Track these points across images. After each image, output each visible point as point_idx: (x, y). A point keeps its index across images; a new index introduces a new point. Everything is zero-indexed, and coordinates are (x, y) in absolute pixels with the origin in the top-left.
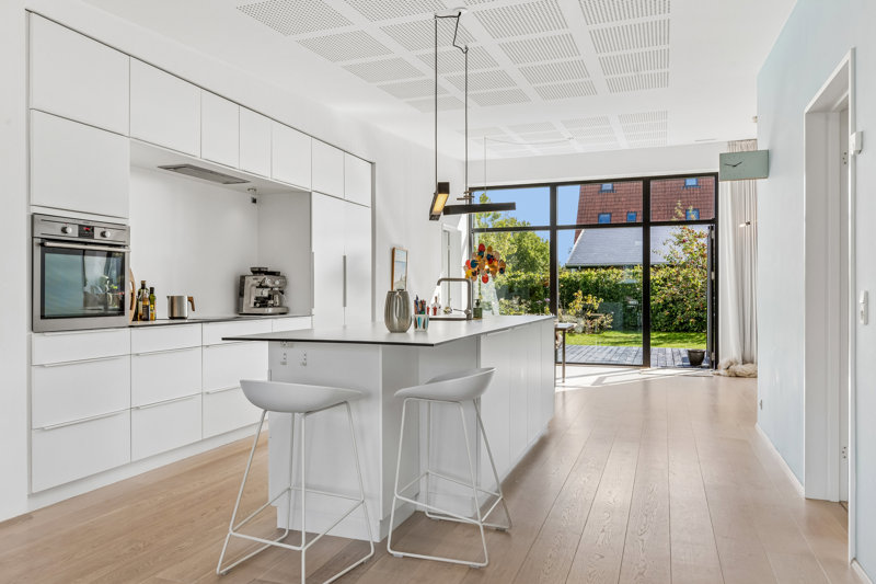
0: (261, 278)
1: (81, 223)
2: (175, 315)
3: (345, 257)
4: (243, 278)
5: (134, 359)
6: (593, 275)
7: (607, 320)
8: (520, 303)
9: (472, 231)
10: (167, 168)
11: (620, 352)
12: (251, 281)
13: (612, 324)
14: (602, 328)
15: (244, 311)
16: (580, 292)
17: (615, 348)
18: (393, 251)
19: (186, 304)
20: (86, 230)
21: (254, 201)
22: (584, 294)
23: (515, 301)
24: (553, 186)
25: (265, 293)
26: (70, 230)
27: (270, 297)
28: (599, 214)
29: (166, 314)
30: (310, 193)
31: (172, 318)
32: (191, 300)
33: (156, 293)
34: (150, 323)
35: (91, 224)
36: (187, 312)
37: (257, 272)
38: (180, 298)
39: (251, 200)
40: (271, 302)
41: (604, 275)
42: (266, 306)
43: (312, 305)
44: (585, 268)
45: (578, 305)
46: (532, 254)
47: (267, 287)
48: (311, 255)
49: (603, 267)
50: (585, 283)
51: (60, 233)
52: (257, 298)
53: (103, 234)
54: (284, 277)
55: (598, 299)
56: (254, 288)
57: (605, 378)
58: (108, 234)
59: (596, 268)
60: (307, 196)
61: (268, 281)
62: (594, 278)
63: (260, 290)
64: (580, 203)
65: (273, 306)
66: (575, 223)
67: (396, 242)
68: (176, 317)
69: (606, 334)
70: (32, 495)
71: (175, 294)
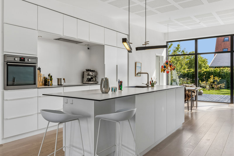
0: (88, 72)
1: (21, 57)
2: (59, 84)
3: (117, 65)
4: (83, 72)
6: (218, 70)
7: (223, 85)
8: (188, 79)
9: (168, 56)
10: (56, 39)
11: (224, 97)
12: (86, 73)
13: (225, 87)
14: (221, 88)
15: (84, 83)
16: (212, 76)
17: (223, 96)
18: (136, 63)
20: (22, 59)
21: (88, 49)
22: (214, 76)
23: (186, 79)
24: (196, 40)
25: (90, 77)
26: (16, 59)
27: (92, 78)
28: (223, 49)
29: (57, 84)
30: (104, 45)
31: (58, 85)
32: (64, 79)
33: (53, 77)
34: (50, 86)
35: (24, 57)
36: (63, 83)
37: (88, 70)
38: (61, 79)
39: (87, 48)
40: (92, 80)
41: (222, 70)
42: (91, 81)
44: (215, 67)
45: (211, 80)
46: (200, 63)
47: (90, 75)
48: (104, 65)
49: (222, 67)
50: (215, 73)
51: (14, 60)
52: (87, 79)
53: (28, 60)
54: (96, 72)
55: (219, 78)
56: (87, 76)
57: (213, 107)
58: (30, 60)
59: (219, 67)
60: (103, 46)
61: (91, 73)
62: (218, 71)
63: (88, 76)
64: (216, 45)
65: (93, 81)
67: (137, 60)
68: (60, 85)
69: (222, 90)
70: (3, 139)
71: (59, 78)
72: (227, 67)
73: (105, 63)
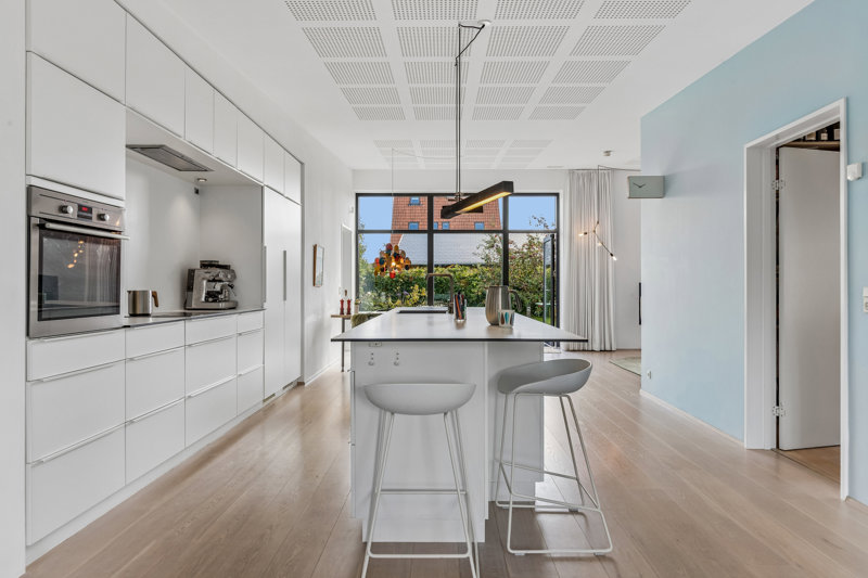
0: (213, 271)
1: (82, 203)
3: (285, 252)
4: (191, 271)
5: (129, 364)
12: (201, 274)
15: (194, 306)
18: (315, 248)
19: (151, 299)
21: (197, 192)
22: (420, 288)
25: (218, 287)
26: (71, 210)
27: (221, 292)
28: (409, 223)
30: (263, 187)
32: (155, 295)
35: (89, 204)
36: (151, 309)
37: (206, 265)
38: (145, 293)
39: (193, 191)
40: (222, 297)
42: (217, 301)
43: (263, 299)
45: (415, 296)
48: (263, 250)
51: (59, 212)
52: (208, 293)
53: (101, 217)
54: (233, 271)
56: (205, 282)
63: (212, 284)
65: (222, 301)
66: (390, 228)
67: (316, 239)
72: (420, 266)
73: (265, 244)
